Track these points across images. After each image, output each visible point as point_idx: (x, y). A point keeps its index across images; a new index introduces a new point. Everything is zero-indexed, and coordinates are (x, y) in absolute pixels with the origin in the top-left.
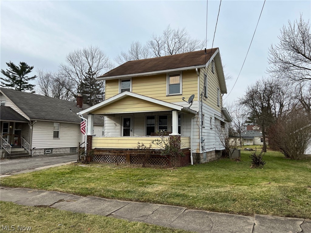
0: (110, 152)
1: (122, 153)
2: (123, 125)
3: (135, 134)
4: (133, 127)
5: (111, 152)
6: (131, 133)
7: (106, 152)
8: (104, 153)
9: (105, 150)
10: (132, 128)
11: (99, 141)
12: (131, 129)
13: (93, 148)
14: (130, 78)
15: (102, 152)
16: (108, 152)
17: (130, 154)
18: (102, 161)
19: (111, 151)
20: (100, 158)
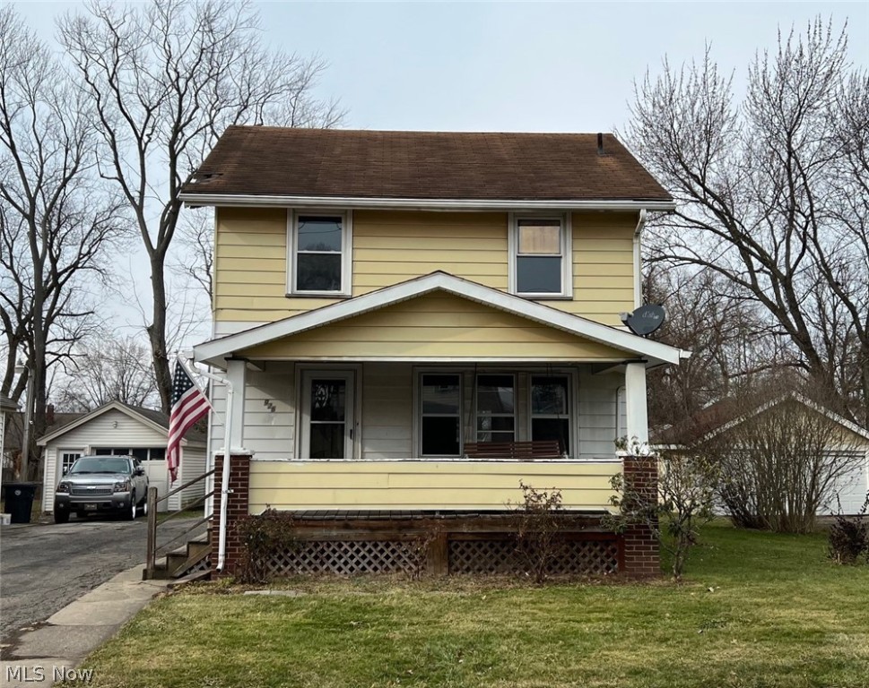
0: (347, 527)
1: (410, 527)
2: (308, 408)
3: (367, 450)
4: (359, 420)
5: (356, 528)
6: (348, 442)
7: (330, 528)
8: (318, 534)
9: (322, 520)
10: (355, 424)
11: (283, 481)
12: (349, 426)
13: (257, 511)
14: (346, 211)
15: (307, 526)
16: (338, 527)
17: (449, 534)
18: (304, 569)
19: (351, 523)
20: (292, 558)
